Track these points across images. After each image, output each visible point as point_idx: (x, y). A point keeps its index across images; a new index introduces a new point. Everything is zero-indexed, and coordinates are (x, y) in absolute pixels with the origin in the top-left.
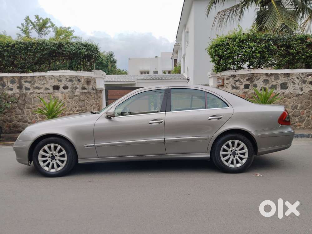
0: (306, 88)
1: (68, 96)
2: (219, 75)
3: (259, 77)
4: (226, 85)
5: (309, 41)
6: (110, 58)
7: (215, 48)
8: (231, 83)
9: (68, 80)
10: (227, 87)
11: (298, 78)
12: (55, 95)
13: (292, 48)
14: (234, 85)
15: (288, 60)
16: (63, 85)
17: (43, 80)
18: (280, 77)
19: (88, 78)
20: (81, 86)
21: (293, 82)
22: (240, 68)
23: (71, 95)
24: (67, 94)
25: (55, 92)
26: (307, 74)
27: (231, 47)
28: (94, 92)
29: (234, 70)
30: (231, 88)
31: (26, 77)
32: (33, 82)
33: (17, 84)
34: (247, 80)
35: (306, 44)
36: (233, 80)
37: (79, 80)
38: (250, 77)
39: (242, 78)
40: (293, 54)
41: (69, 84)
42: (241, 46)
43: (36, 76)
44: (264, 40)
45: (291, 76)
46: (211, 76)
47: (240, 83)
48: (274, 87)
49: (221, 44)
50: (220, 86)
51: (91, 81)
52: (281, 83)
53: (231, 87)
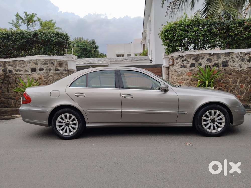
0: (245, 65)
1: (44, 77)
2: (170, 56)
3: (203, 57)
4: (176, 64)
5: (245, 24)
6: (93, 45)
7: (165, 33)
8: (180, 62)
9: (43, 63)
10: (176, 66)
11: (237, 57)
12: (33, 76)
13: (231, 31)
14: (182, 64)
15: (228, 42)
16: (39, 68)
17: (23, 64)
18: (221, 56)
19: (61, 61)
20: (54, 68)
21: (233, 60)
22: (187, 49)
23: (46, 76)
24: (43, 75)
25: (33, 73)
26: (245, 53)
27: (178, 32)
28: (66, 72)
29: (181, 52)
30: (179, 67)
31: (9, 62)
32: (15, 66)
33: (2, 67)
34: (193, 60)
35: (244, 27)
36: (181, 60)
37: (52, 63)
38: (195, 57)
39: (188, 58)
40: (232, 35)
41: (44, 67)
42: (186, 31)
43: (17, 61)
44: (206, 24)
45: (231, 55)
46: (164, 57)
47: (187, 63)
48: (216, 65)
49: (169, 29)
50: (171, 65)
51: (63, 64)
52: (223, 62)
53: (179, 65)
